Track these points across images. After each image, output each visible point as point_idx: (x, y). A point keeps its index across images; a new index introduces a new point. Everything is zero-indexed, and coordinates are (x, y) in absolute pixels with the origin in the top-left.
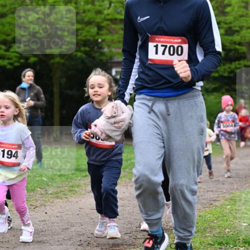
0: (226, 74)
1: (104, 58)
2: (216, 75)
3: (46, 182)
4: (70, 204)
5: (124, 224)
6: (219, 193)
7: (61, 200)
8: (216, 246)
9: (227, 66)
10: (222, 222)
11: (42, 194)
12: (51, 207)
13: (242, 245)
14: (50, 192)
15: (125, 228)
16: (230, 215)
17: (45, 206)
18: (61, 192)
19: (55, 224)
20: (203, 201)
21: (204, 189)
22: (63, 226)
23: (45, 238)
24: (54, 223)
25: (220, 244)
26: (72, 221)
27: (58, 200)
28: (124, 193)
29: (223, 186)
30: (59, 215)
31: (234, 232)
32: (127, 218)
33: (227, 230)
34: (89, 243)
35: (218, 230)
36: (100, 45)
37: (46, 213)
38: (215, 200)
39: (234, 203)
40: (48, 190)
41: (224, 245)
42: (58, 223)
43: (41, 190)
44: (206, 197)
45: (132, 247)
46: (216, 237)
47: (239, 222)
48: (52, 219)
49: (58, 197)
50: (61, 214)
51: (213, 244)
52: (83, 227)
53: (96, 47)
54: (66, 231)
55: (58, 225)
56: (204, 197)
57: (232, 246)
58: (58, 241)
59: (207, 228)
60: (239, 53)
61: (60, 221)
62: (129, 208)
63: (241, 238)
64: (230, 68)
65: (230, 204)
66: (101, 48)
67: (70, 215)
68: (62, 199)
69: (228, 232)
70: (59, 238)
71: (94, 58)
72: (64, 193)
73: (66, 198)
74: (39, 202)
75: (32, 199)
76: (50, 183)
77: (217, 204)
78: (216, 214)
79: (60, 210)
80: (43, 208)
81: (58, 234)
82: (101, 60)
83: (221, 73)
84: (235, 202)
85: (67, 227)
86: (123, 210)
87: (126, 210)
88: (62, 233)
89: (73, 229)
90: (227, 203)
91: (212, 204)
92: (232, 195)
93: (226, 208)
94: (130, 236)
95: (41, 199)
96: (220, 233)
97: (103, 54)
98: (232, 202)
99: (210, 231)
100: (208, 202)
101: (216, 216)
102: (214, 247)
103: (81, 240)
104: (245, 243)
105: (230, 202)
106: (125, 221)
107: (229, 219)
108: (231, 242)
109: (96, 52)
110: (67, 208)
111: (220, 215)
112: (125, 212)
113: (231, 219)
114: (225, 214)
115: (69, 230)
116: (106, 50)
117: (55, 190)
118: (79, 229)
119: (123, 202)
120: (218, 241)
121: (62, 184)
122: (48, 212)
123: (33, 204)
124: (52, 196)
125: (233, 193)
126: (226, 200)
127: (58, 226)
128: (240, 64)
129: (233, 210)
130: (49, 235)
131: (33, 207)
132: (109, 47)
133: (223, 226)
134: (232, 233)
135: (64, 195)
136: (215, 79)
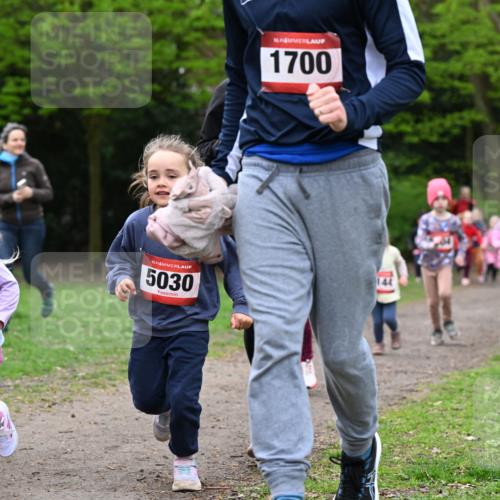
0: (434, 139)
1: (190, 106)
2: (415, 140)
3: (74, 353)
4: (120, 398)
5: (229, 437)
6: (419, 376)
7: (102, 391)
8: (413, 481)
9: (437, 121)
10: (425, 435)
11: (65, 378)
12: (84, 405)
13: (464, 480)
14: (80, 374)
15: (232, 446)
16: (441, 419)
17: (71, 401)
18: (102, 373)
19: (92, 439)
20: (387, 392)
21: (389, 368)
22: (106, 442)
23: (71, 467)
24: (89, 436)
25: (421, 477)
26: (126, 433)
27: (96, 391)
28: (230, 375)
29: (428, 362)
30: (98, 419)
31: (449, 453)
32: (235, 426)
33: (435, 450)
34: (158, 476)
35: (417, 451)
36: (182, 80)
37: (73, 416)
38: (411, 391)
39: (449, 397)
40: (77, 370)
41: (428, 479)
42: (97, 436)
43: (64, 371)
44: (393, 383)
45: (245, 483)
46: (413, 463)
47: (459, 433)
48: (85, 427)
49: (96, 385)
50: (104, 418)
51: (406, 477)
52: (146, 443)
53: (174, 85)
54: (112, 451)
55: (97, 439)
56: (388, 384)
57: (444, 482)
58: (98, 472)
59: (395, 447)
60: (459, 96)
61: (100, 433)
62: (239, 406)
63: (461, 466)
64: (441, 125)
65: (442, 397)
66: (184, 86)
67: (121, 420)
68: (104, 387)
69: (437, 453)
70: (98, 466)
71: (170, 106)
72: (109, 376)
73: (114, 386)
74: (59, 393)
75: (45, 388)
76: (81, 357)
77: (415, 398)
78: (413, 418)
79: (100, 410)
80: (66, 405)
81: (96, 459)
82: (185, 111)
83: (424, 137)
84: (451, 393)
85: (115, 444)
86: (228, 410)
87: (232, 410)
88: (107, 456)
89: (127, 448)
90: (436, 395)
91: (404, 398)
92: (445, 380)
93: (432, 406)
94: (240, 463)
95: (63, 388)
96: (420, 455)
97: (187, 98)
98: (445, 394)
99: (401, 453)
100: (397, 393)
101: (412, 421)
102: (408, 483)
103: (142, 471)
104: (471, 475)
105: (441, 394)
106: (231, 432)
107: (437, 428)
108: (443, 474)
109: (174, 94)
110: (115, 406)
111: (421, 420)
112: (230, 413)
113: (443, 428)
114: (431, 418)
115: (119, 450)
116: (194, 90)
117: (92, 370)
118: (138, 448)
119: (226, 394)
120: (417, 471)
121: (106, 358)
122: (76, 414)
123: (47, 398)
124: (86, 382)
125: (448, 377)
126: (432, 390)
127: (97, 442)
128: (461, 118)
129: (446, 410)
130: (80, 460)
131: (47, 404)
132: (200, 83)
133: (427, 441)
134: (444, 455)
135: (110, 379)
136: (412, 147)
